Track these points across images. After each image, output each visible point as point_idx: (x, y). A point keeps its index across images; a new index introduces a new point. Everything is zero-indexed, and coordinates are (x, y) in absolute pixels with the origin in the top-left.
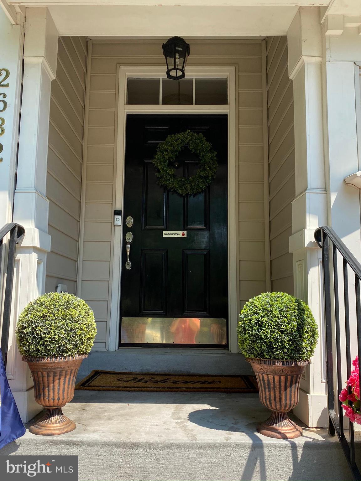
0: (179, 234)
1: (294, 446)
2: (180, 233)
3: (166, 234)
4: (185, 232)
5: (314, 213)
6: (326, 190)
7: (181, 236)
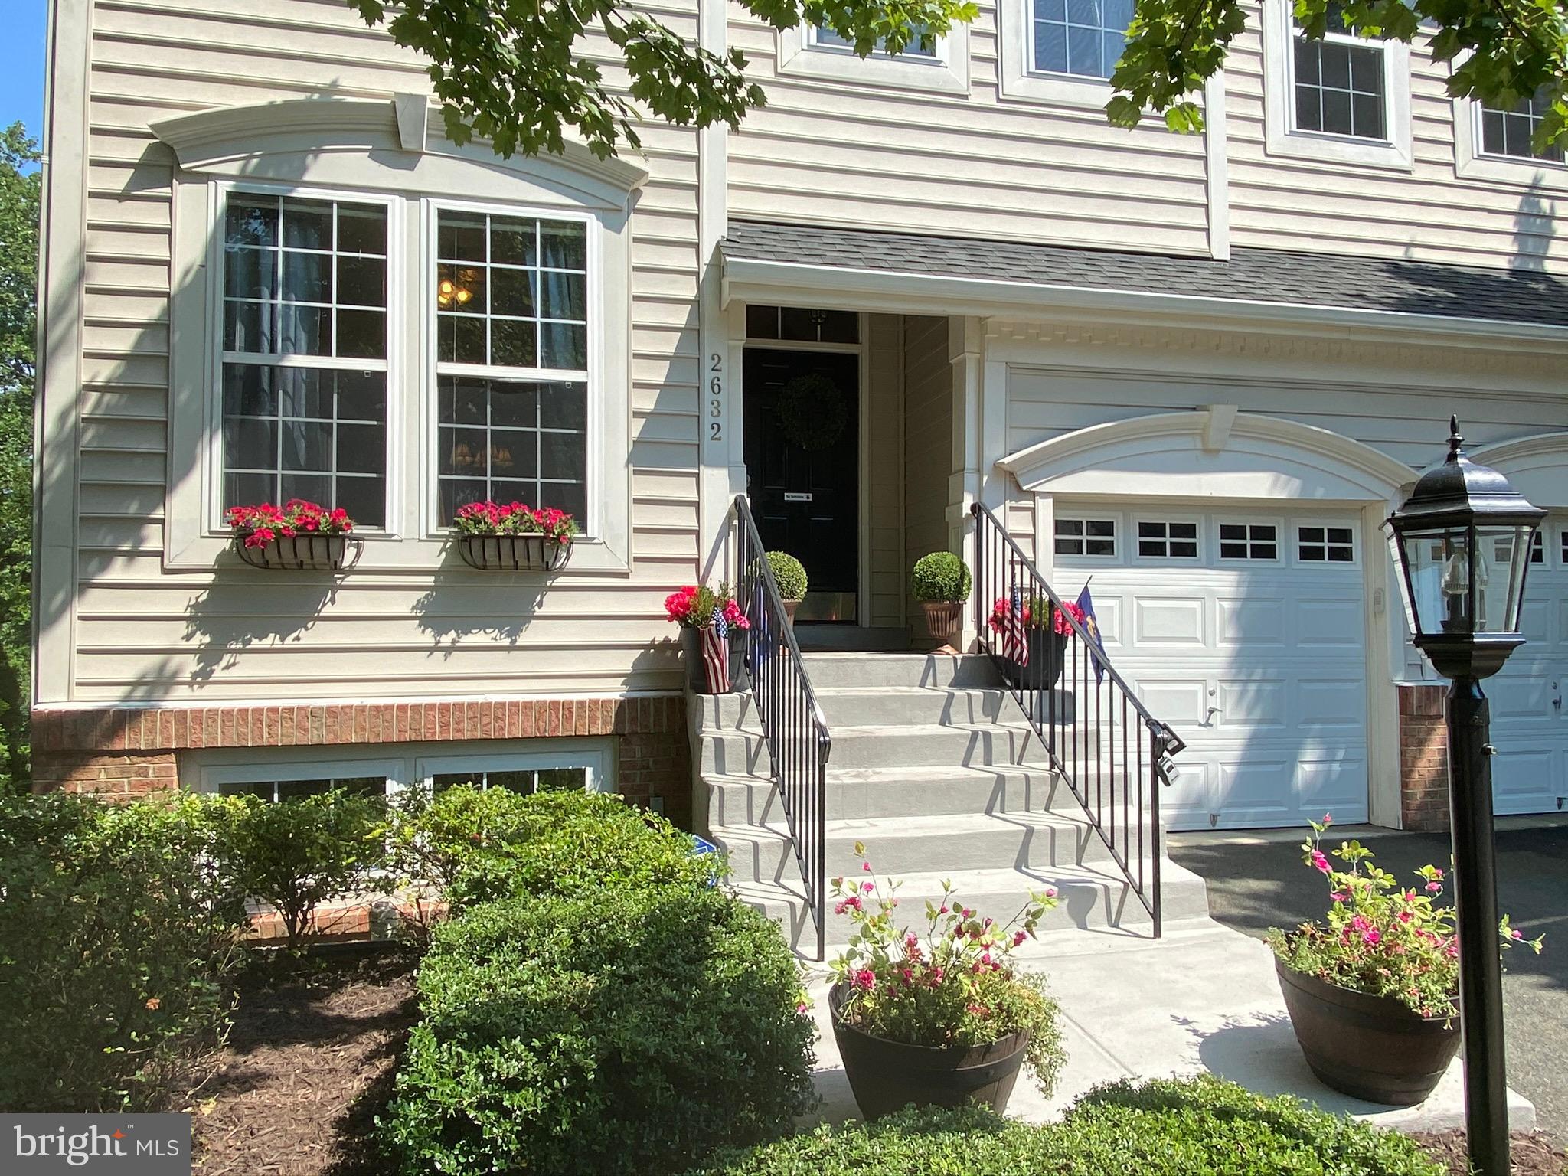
0: (804, 497)
1: (955, 659)
2: (805, 495)
3: (789, 496)
4: (811, 495)
5: (969, 492)
6: (979, 471)
7: (805, 499)
